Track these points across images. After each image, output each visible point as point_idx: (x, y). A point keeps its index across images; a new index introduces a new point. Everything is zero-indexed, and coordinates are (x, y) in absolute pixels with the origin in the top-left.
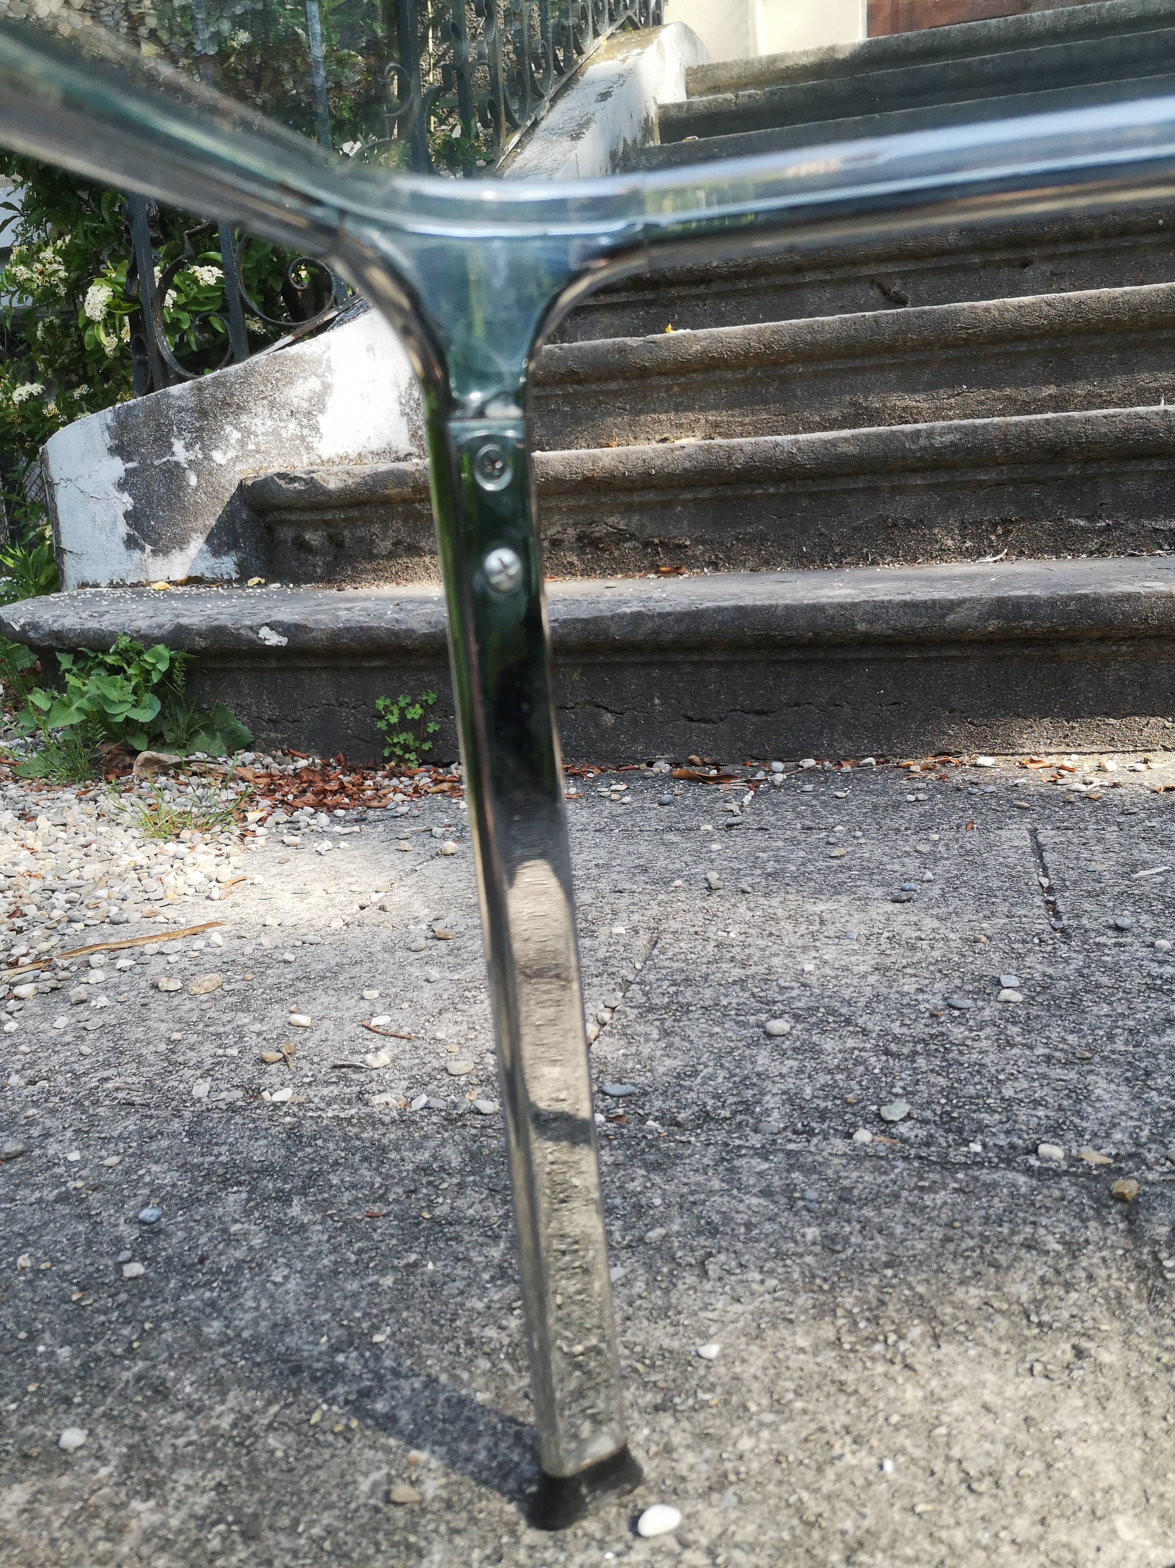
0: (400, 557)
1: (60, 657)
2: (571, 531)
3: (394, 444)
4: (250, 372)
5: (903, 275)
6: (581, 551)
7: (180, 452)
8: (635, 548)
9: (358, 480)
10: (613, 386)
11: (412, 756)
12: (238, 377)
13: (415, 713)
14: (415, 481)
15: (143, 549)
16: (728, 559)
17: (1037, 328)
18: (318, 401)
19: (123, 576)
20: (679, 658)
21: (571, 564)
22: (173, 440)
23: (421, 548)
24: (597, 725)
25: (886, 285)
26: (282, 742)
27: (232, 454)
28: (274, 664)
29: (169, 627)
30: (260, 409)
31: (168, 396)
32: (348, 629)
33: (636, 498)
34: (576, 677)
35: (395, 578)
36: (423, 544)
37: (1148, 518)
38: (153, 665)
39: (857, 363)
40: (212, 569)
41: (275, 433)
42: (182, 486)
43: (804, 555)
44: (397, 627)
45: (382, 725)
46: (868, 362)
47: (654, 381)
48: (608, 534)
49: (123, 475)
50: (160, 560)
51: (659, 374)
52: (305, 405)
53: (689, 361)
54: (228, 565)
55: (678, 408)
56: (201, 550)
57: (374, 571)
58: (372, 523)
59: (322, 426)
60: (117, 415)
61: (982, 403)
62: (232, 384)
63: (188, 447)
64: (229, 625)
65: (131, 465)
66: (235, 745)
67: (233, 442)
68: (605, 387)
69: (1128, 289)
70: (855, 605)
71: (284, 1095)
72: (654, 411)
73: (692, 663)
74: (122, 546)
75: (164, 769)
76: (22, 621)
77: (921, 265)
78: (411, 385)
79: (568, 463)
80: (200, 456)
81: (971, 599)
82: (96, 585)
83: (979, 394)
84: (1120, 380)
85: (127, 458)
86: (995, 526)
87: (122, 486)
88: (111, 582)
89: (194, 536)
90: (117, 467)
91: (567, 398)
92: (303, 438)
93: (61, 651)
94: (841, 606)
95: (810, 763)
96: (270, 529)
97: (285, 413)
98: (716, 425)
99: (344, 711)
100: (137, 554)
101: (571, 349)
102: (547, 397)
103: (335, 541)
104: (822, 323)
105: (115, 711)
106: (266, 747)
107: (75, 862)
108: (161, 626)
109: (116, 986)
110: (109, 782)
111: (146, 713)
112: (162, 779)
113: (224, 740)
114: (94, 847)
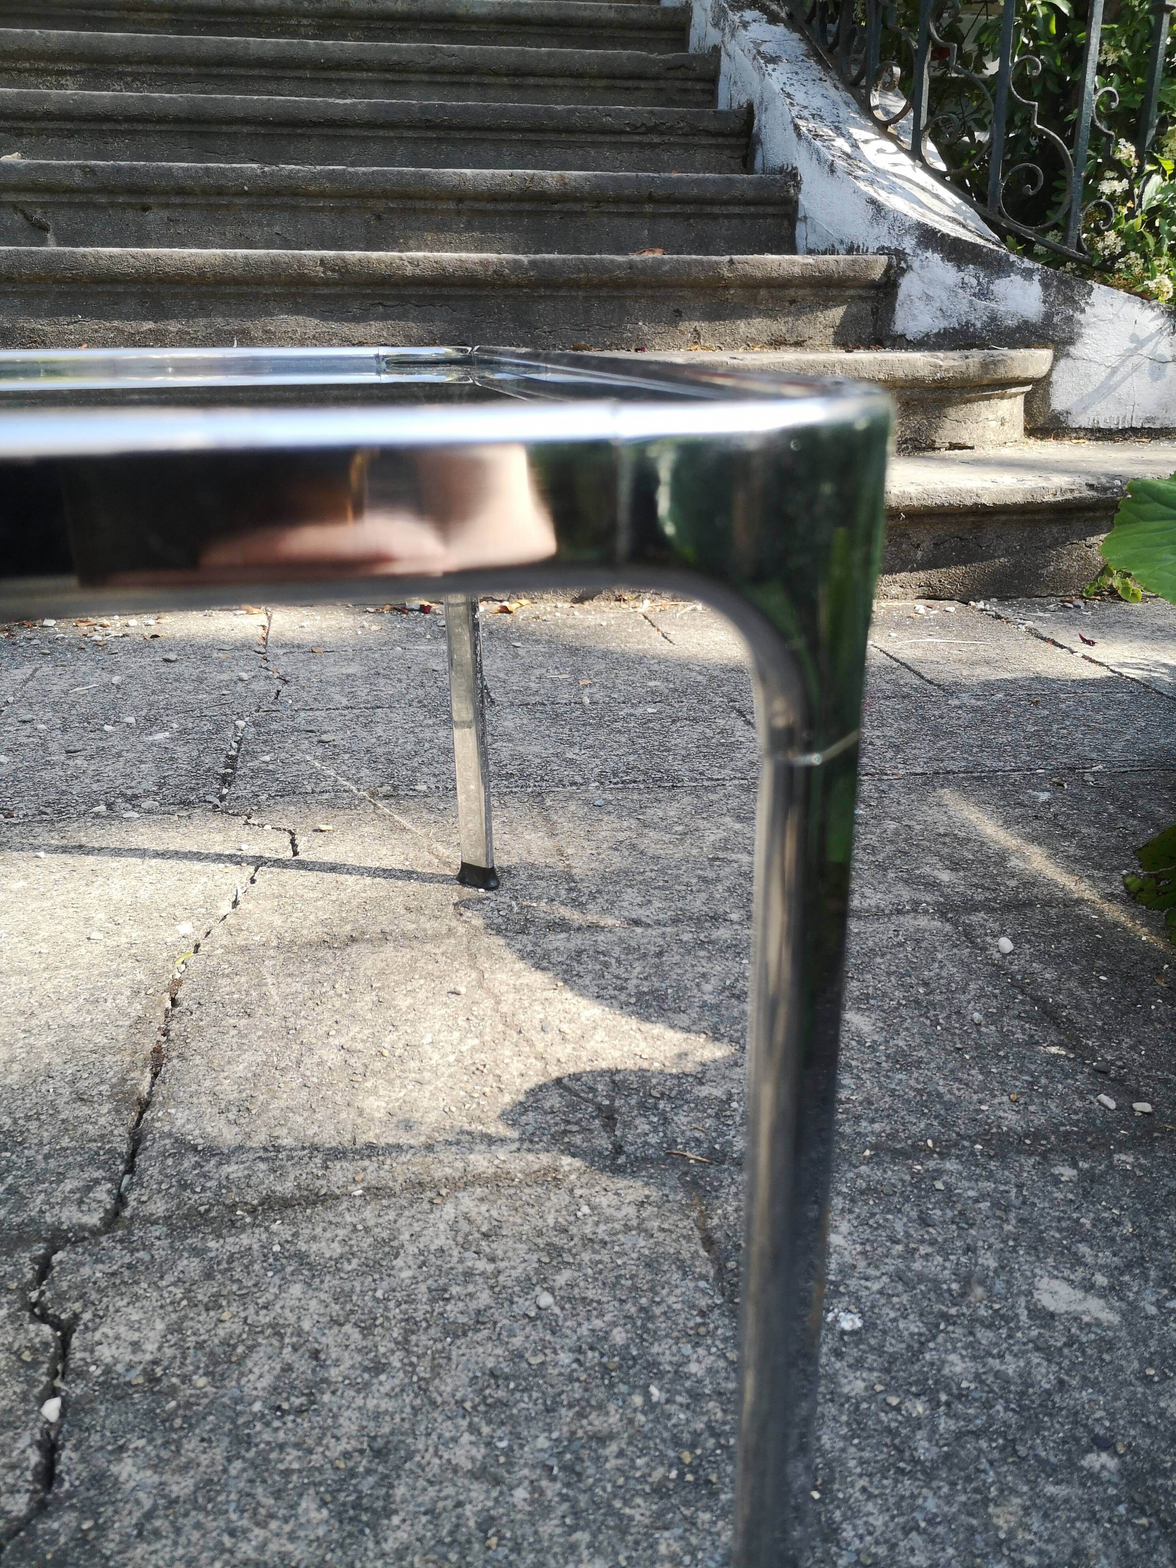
5: (43, 205)
25: (28, 211)
61: (96, 331)
69: (193, 251)
77: (56, 198)
83: (93, 324)
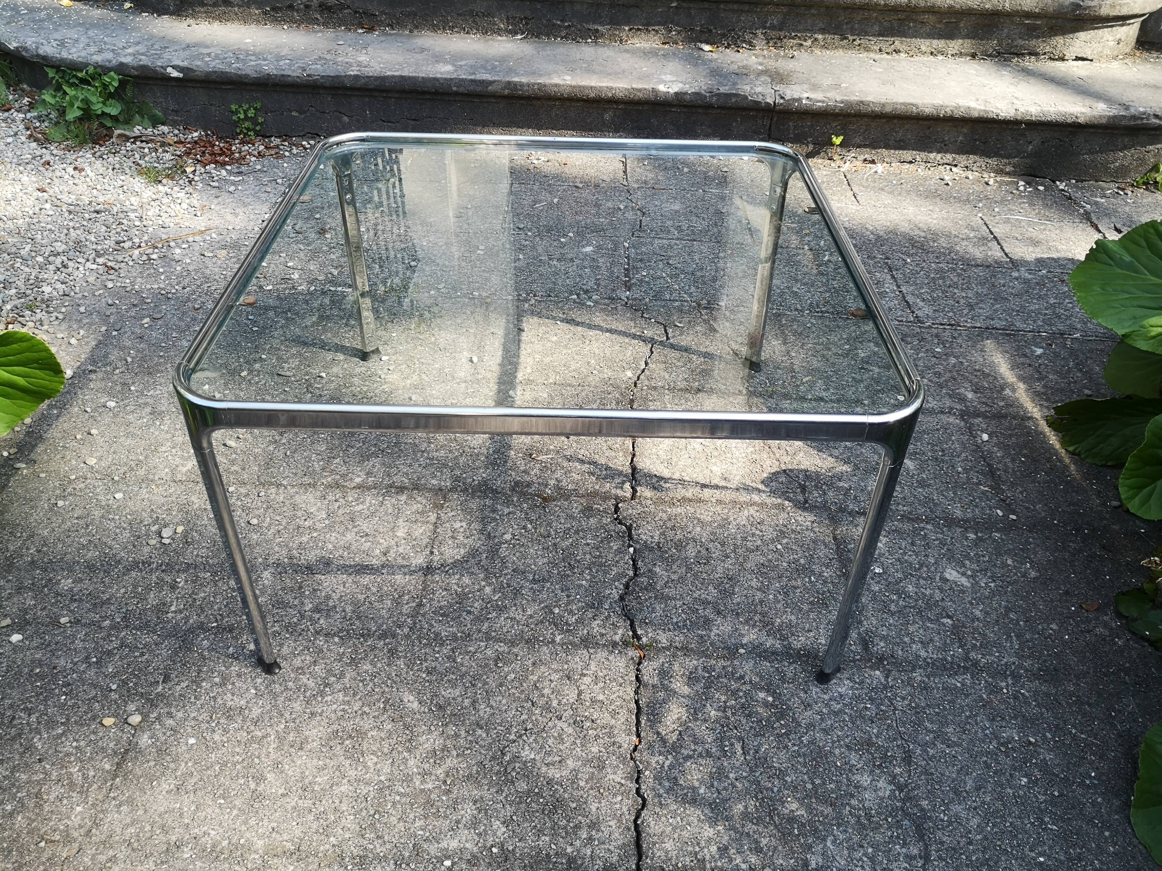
0: (220, 6)
1: (47, 69)
2: (315, 1)
6: (321, 13)
8: (350, 13)
11: (252, 133)
13: (251, 113)
16: (398, 23)
20: (377, 94)
21: (317, 19)
23: (232, 3)
24: (340, 122)
26: (181, 122)
28: (174, 84)
29: (115, 62)
32: (215, 72)
34: (329, 99)
36: (233, 0)
37: (586, 23)
38: (110, 83)
43: (435, 25)
44: (240, 73)
45: (234, 118)
48: (335, 5)
57: (205, 12)
64: (149, 64)
66: (155, 122)
70: (451, 79)
71: (270, 287)
73: (383, 97)
76: (15, 45)
81: (498, 81)
86: (522, 20)
93: (47, 66)
94: (446, 79)
99: (213, 108)
105: (94, 108)
106: (174, 124)
107: (121, 196)
108: (110, 61)
109: (187, 255)
110: (101, 146)
111: (113, 110)
112: (128, 144)
113: (149, 119)
114: (125, 188)
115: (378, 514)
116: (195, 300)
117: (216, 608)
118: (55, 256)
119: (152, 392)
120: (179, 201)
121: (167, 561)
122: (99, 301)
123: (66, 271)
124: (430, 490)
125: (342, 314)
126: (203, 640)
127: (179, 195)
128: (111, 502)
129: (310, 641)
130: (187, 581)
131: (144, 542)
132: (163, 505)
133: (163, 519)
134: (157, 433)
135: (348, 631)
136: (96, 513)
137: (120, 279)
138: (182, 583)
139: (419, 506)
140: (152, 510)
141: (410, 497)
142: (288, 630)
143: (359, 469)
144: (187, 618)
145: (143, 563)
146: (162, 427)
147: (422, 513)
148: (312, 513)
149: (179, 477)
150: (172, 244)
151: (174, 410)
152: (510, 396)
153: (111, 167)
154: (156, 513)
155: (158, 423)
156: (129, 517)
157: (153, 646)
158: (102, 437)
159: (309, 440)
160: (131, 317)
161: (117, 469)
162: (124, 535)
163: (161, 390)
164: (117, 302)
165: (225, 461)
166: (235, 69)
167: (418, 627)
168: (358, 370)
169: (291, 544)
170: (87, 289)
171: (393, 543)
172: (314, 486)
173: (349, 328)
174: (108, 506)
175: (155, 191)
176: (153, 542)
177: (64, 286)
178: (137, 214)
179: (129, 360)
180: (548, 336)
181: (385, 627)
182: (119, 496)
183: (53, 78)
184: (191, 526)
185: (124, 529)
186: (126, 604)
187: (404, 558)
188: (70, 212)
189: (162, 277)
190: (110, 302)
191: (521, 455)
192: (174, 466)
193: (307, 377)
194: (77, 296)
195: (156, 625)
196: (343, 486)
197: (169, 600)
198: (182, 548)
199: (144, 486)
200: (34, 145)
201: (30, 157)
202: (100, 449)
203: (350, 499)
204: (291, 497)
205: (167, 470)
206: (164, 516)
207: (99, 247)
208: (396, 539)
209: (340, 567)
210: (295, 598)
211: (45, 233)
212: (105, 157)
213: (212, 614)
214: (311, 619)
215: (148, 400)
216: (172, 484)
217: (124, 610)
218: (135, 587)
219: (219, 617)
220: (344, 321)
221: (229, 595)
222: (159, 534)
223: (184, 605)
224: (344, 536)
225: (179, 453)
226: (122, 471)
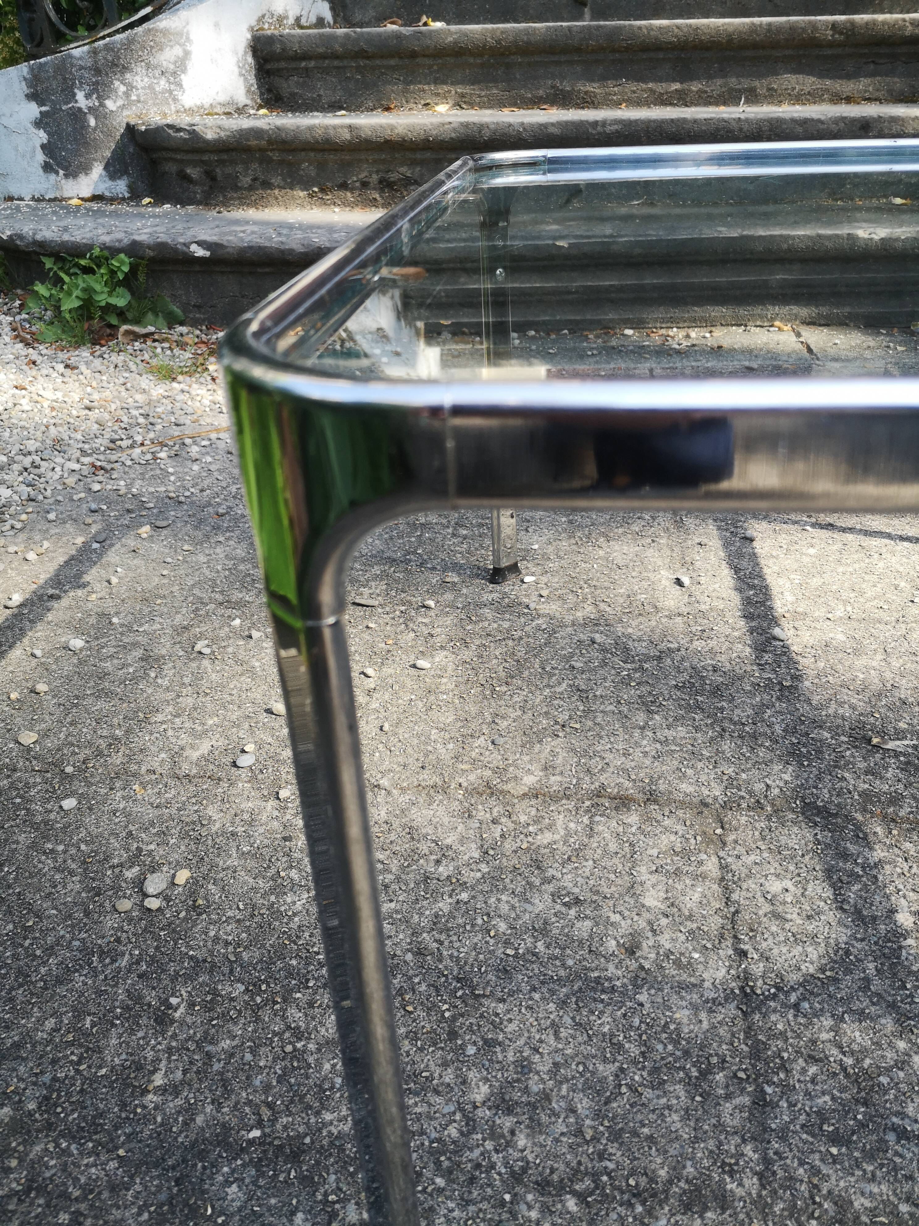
0: (257, 189)
1: (44, 259)
2: (375, 177)
3: (235, 98)
4: (131, 41)
6: (382, 191)
7: (82, 100)
9: (228, 133)
10: (392, 62)
12: (123, 44)
14: (270, 136)
15: (57, 173)
17: (670, 43)
18: (181, 65)
19: (43, 192)
21: (375, 199)
22: (76, 91)
23: (272, 184)
26: (204, 320)
27: (120, 103)
28: (197, 268)
29: (126, 241)
30: (139, 69)
31: (71, 56)
32: (250, 248)
33: (418, 156)
35: (254, 204)
36: (273, 181)
38: (119, 268)
39: (556, 58)
40: (109, 189)
41: (151, 87)
42: (84, 126)
44: (282, 247)
46: (563, 58)
47: (419, 60)
48: (400, 180)
49: (38, 116)
50: (71, 181)
51: (424, 56)
52: (172, 67)
53: (444, 48)
54: (121, 187)
55: (437, 81)
56: (101, 175)
57: (239, 198)
58: (236, 164)
59: (185, 84)
60: (31, 69)
61: (634, 92)
62: (119, 50)
63: (88, 96)
64: (169, 241)
65: (44, 109)
66: (172, 321)
67: (120, 93)
68: (385, 62)
72: (420, 83)
74: (41, 171)
75: (136, 337)
76: (9, 233)
78: (246, 52)
79: (374, 129)
80: (97, 104)
82: (21, 199)
83: (633, 86)
84: (719, 82)
85: (41, 103)
87: (38, 124)
88: (33, 197)
89: (96, 164)
90: (33, 110)
91: (359, 69)
92: (170, 92)
93: (44, 255)
95: (532, 333)
96: (154, 163)
97: (157, 73)
98: (463, 96)
99: (245, 301)
100: (53, 177)
101: (362, 34)
102: (345, 67)
103: (210, 176)
104: (535, 28)
105: (98, 298)
106: (195, 324)
107: (123, 394)
108: (120, 241)
109: (208, 453)
110: (102, 346)
111: (121, 300)
112: (137, 344)
113: (165, 318)
114: (129, 385)
115: (589, 853)
116: (219, 504)
117: (257, 1083)
118: (25, 455)
119: (146, 627)
120: (199, 398)
121: (151, 951)
122: (78, 506)
123: (37, 471)
124: (682, 804)
125: (444, 521)
126: (228, 1183)
127: (199, 392)
128: (52, 816)
129: (503, 1203)
130: (191, 1005)
131: (107, 904)
132: (152, 824)
133: (150, 853)
134: (150, 691)
135: (595, 1176)
136: (22, 838)
137: (112, 482)
138: (182, 1010)
139: (673, 838)
140: (130, 833)
141: (648, 819)
142: (438, 1163)
143: (526, 758)
144: (190, 1111)
145: (102, 954)
146: (159, 681)
147: (685, 854)
148: (449, 847)
149: (185, 768)
150: (188, 441)
151: (181, 653)
152: (775, 638)
153: (112, 366)
154: (137, 839)
155: (153, 675)
156: (83, 847)
157: (105, 1195)
158: (54, 697)
159: (420, 704)
160: (122, 525)
161: (74, 753)
162: (70, 886)
163: (160, 623)
164: (105, 507)
165: (270, 740)
166: (277, 243)
167: (780, 1174)
168: (487, 597)
169: (416, 917)
170: (62, 493)
171: (642, 924)
172: (444, 790)
173: (460, 539)
174: (46, 823)
175: (167, 388)
176: (125, 905)
177: (29, 489)
178: (141, 411)
179: (114, 580)
180: (797, 547)
181: (690, 1170)
182: (69, 803)
183: (50, 269)
184: (204, 869)
185: (72, 873)
186: (54, 1062)
187: (677, 963)
188: (53, 409)
189: (172, 478)
190: (94, 506)
191: (843, 738)
192: (176, 749)
193: (403, 608)
194: (46, 501)
195: (116, 1127)
196: (501, 792)
197: (150, 1055)
198: (185, 919)
199: (118, 784)
200: (21, 345)
201: (12, 357)
202: (47, 718)
203: (523, 818)
204: (403, 811)
205: (163, 755)
206: (152, 847)
207: (86, 446)
208: (646, 915)
209: (536, 983)
210: (445, 1064)
211: (15, 431)
212: (106, 356)
213: (249, 1103)
214: (494, 1134)
215: (139, 638)
216: (171, 782)
217: (46, 1078)
218: (79, 1014)
219: (266, 1114)
220: (450, 530)
221: (289, 1048)
222: (139, 884)
223: (185, 1072)
224: (527, 901)
225: (187, 725)
226: (81, 757)
